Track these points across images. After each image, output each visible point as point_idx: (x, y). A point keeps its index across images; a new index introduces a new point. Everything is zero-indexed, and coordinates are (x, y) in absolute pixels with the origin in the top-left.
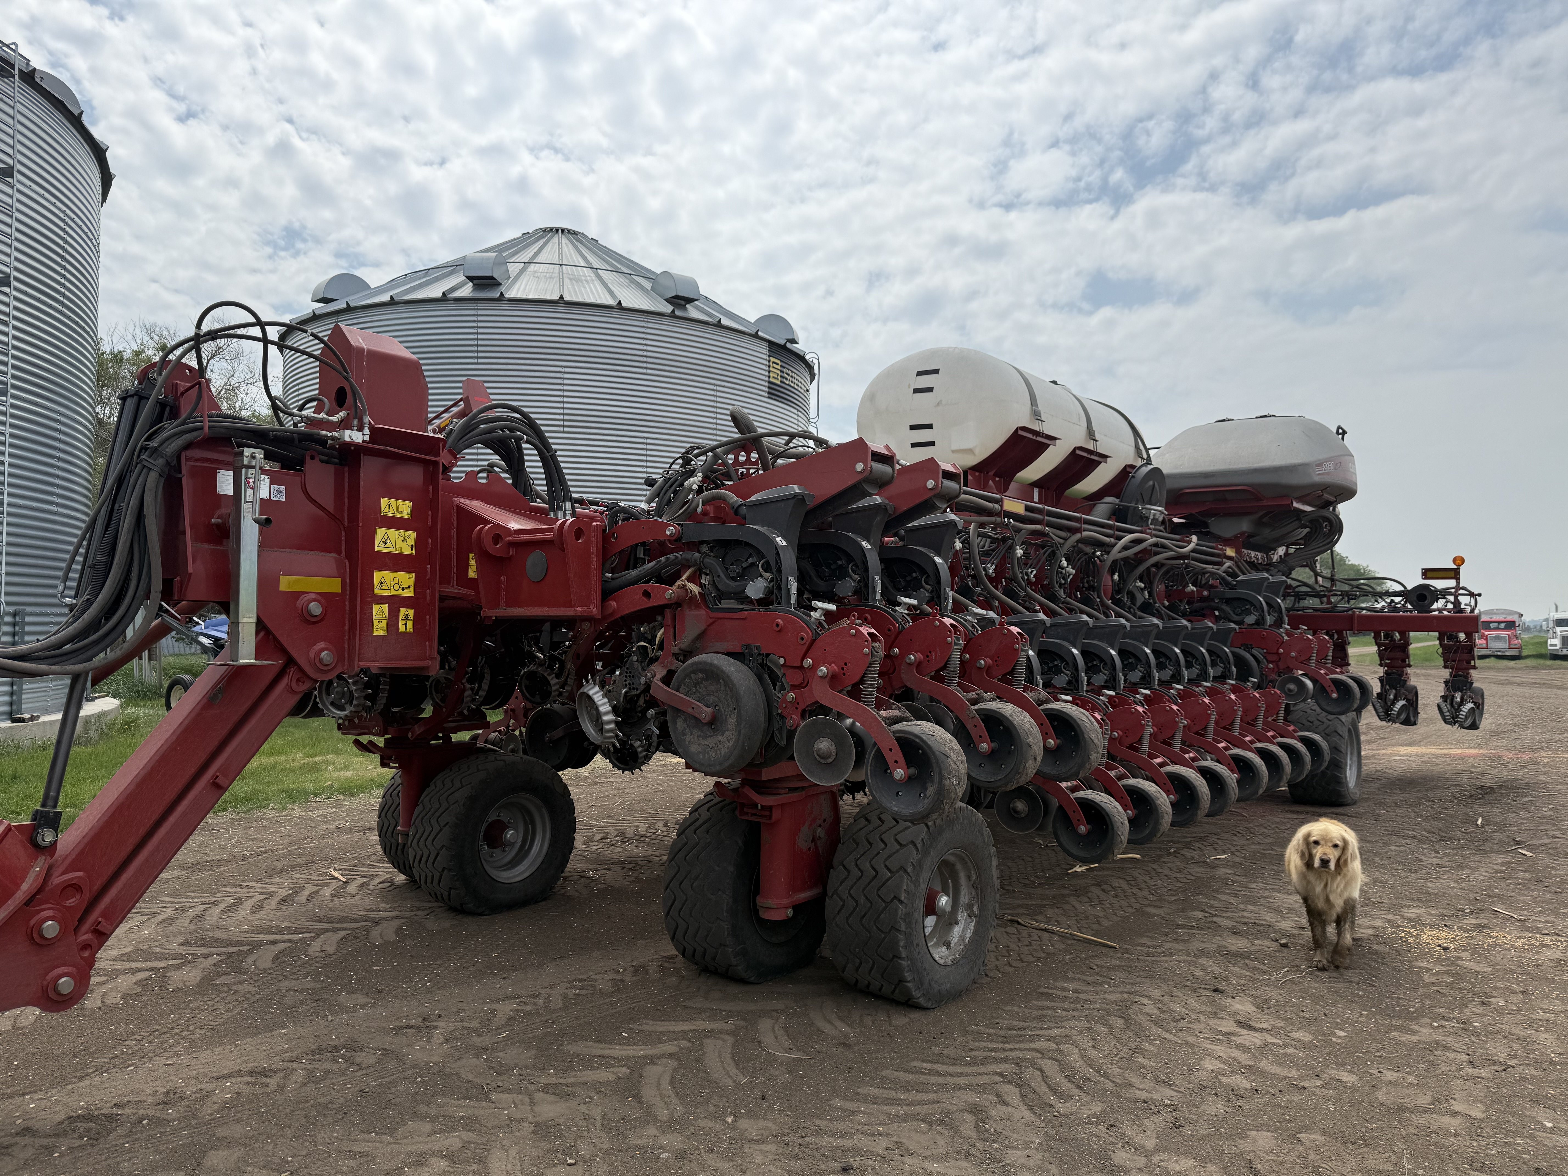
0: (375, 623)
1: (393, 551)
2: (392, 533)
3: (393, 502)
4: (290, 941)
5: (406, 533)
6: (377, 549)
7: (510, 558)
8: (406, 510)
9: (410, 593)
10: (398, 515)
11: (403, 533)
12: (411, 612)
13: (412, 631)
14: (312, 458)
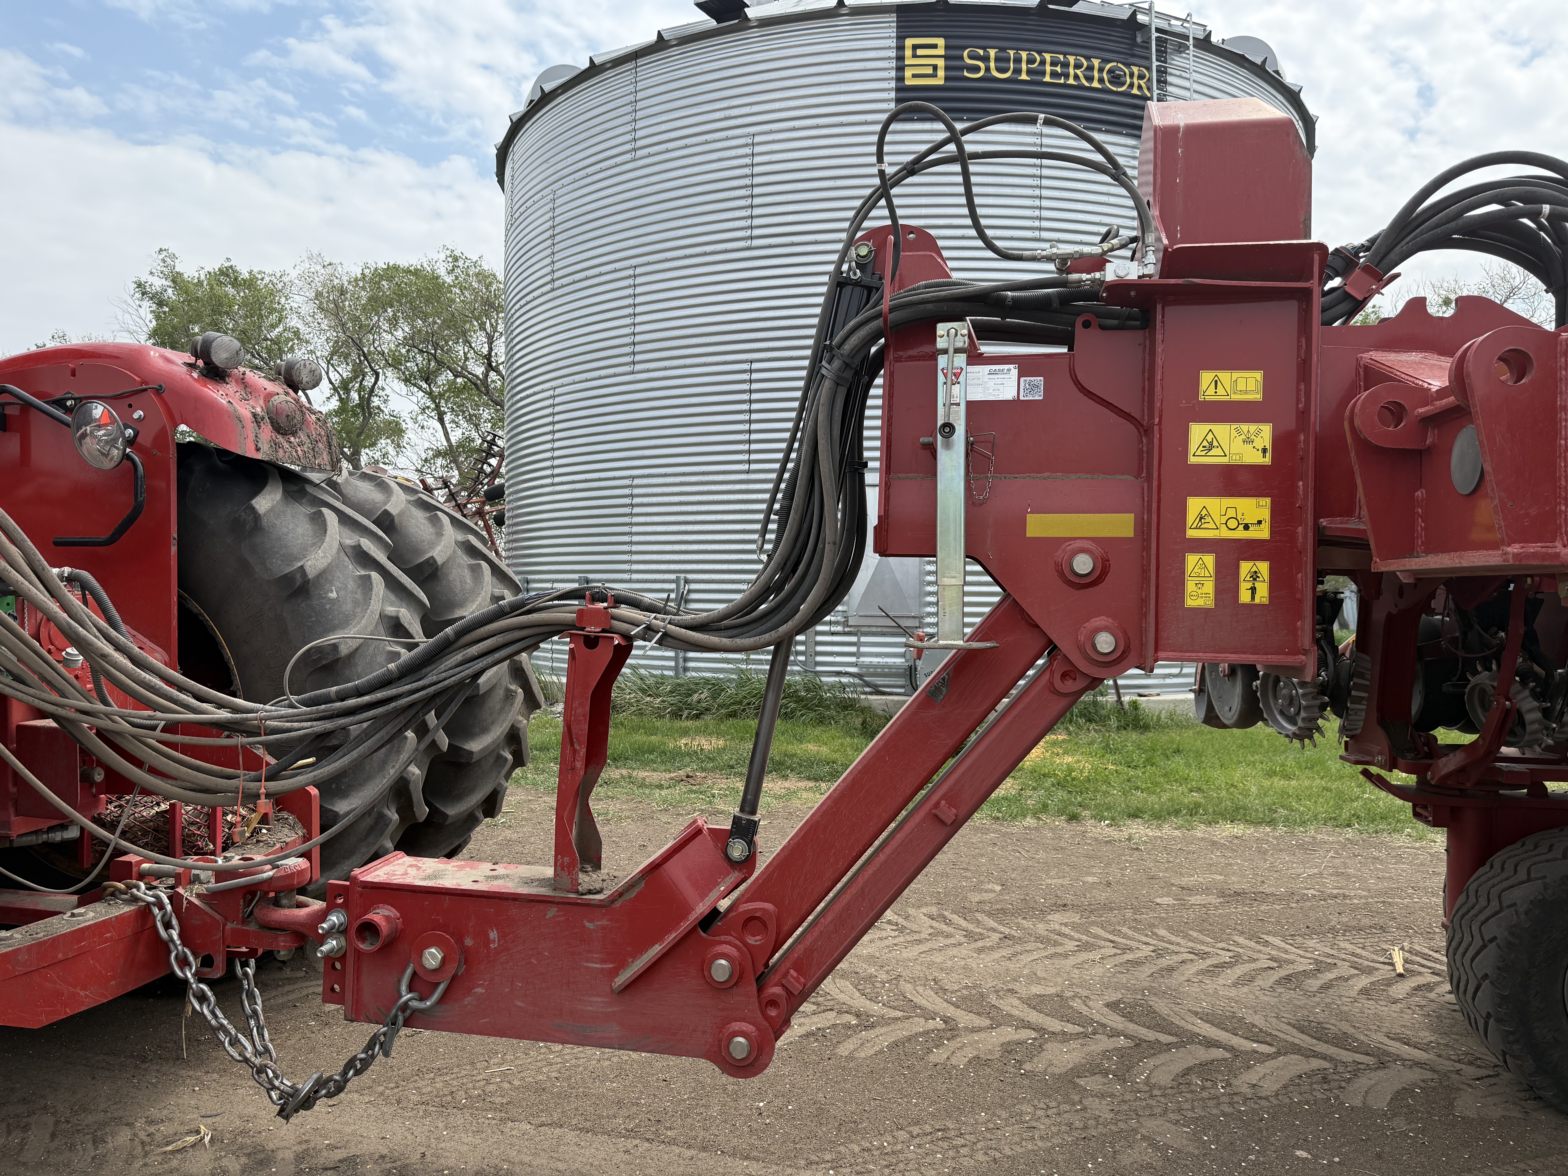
0: (1190, 586)
1: (1224, 460)
2: (1222, 430)
3: (1225, 376)
4: (1231, 1049)
5: (1253, 427)
6: (1192, 460)
7: (1429, 450)
8: (1252, 386)
9: (1263, 533)
10: (1235, 397)
11: (1244, 427)
12: (1263, 567)
13: (1266, 601)
14: (1086, 325)
